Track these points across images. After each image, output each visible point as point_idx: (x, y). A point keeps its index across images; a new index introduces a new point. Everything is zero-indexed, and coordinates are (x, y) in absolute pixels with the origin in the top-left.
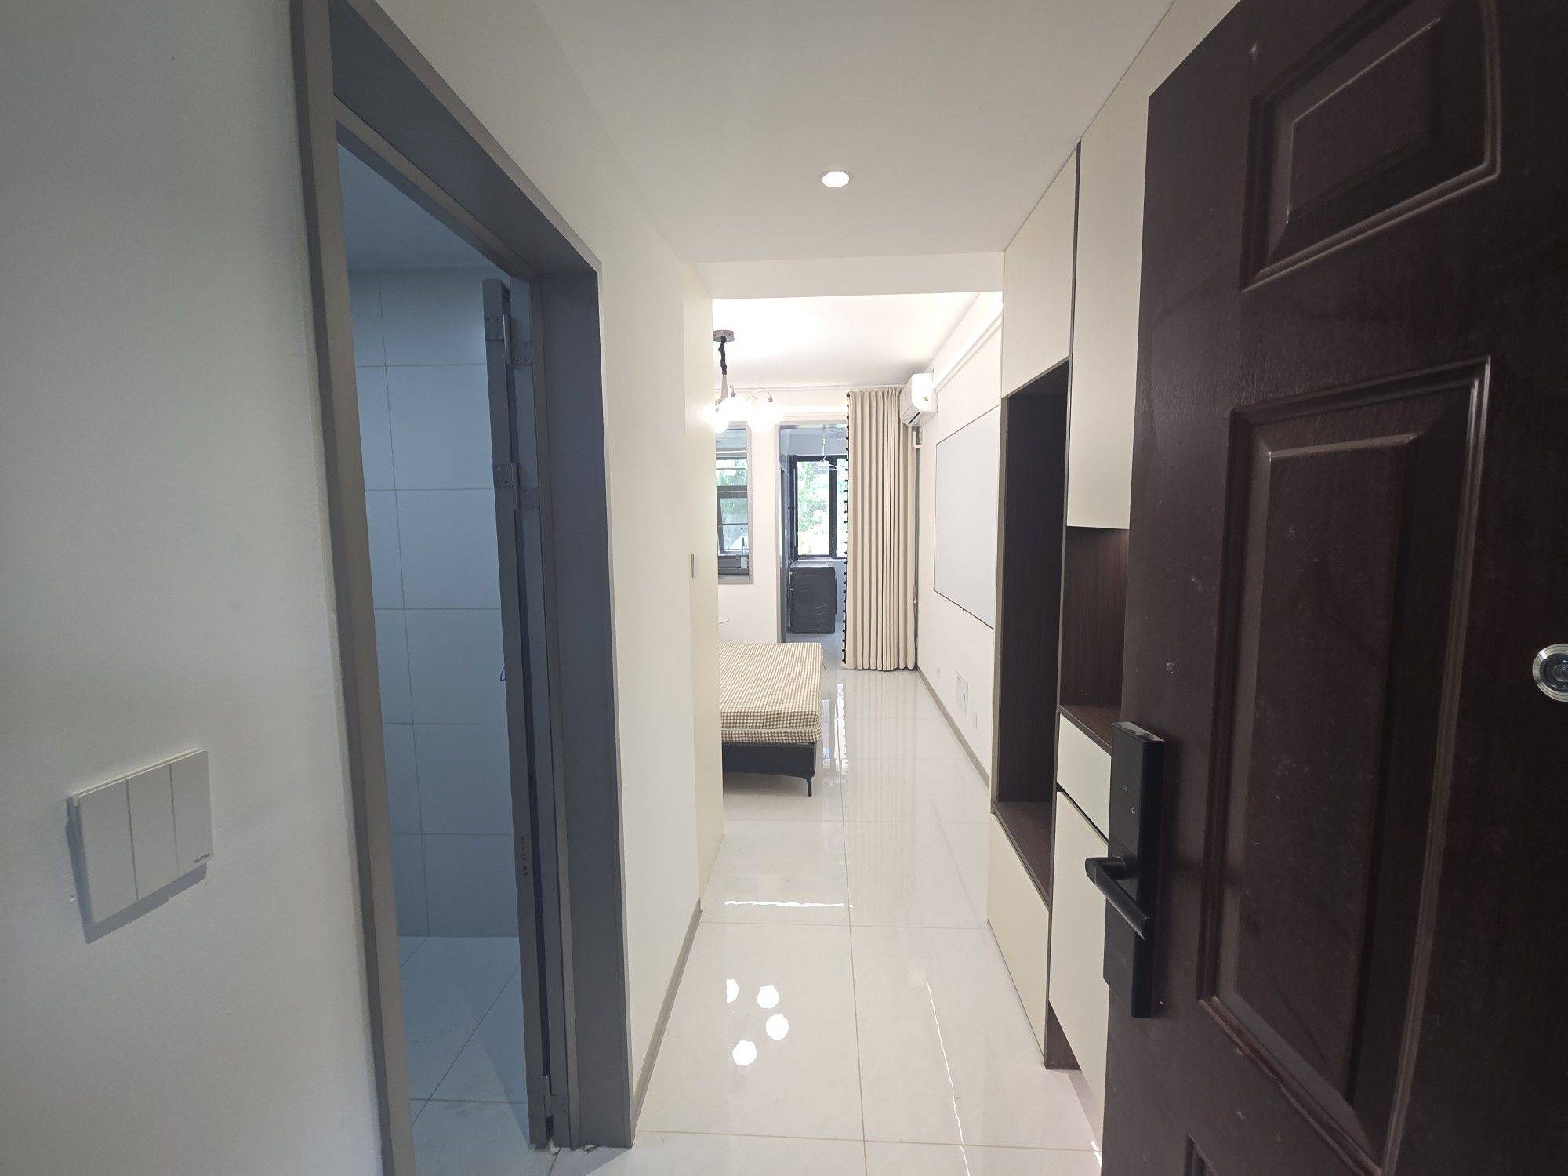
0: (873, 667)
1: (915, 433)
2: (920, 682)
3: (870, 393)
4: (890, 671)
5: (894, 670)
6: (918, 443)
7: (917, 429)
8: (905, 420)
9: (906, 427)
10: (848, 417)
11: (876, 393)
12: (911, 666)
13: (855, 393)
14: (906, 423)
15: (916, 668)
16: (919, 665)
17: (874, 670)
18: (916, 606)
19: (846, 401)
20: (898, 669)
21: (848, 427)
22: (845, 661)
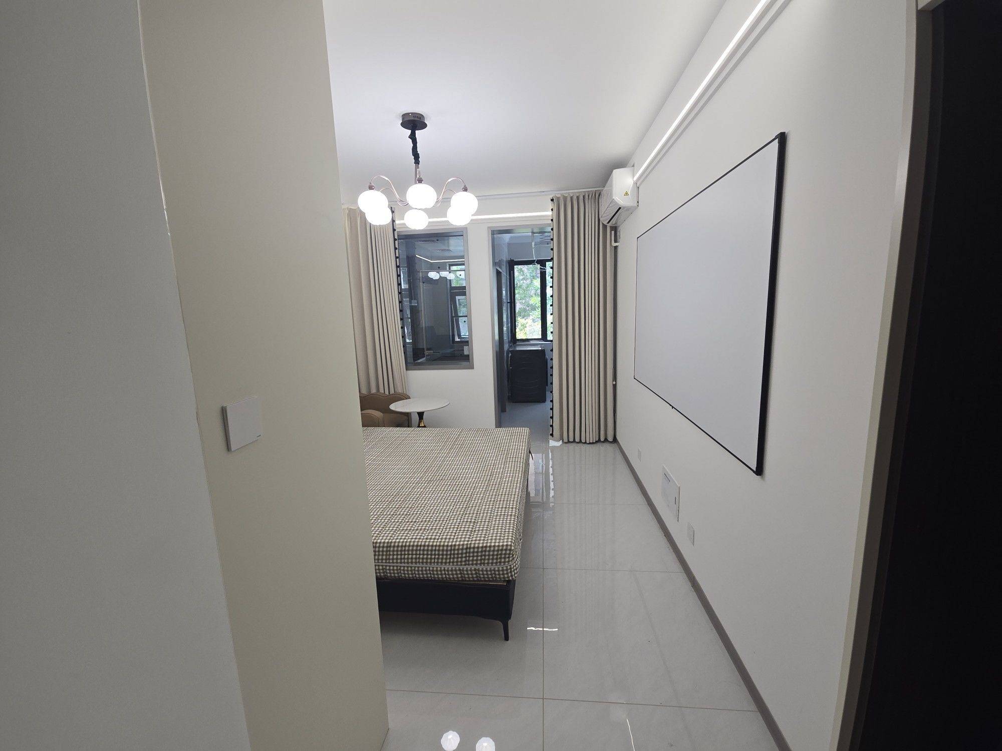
0: (577, 440)
1: (613, 232)
2: (618, 452)
3: (572, 198)
4: (593, 443)
5: (596, 442)
6: (616, 241)
7: (615, 229)
8: (604, 220)
9: (605, 227)
10: (552, 220)
11: (578, 198)
12: (610, 439)
13: (558, 198)
14: (605, 223)
15: (615, 440)
16: (618, 438)
17: (578, 443)
18: (615, 386)
19: (550, 205)
20: (599, 441)
21: (552, 229)
22: (552, 435)
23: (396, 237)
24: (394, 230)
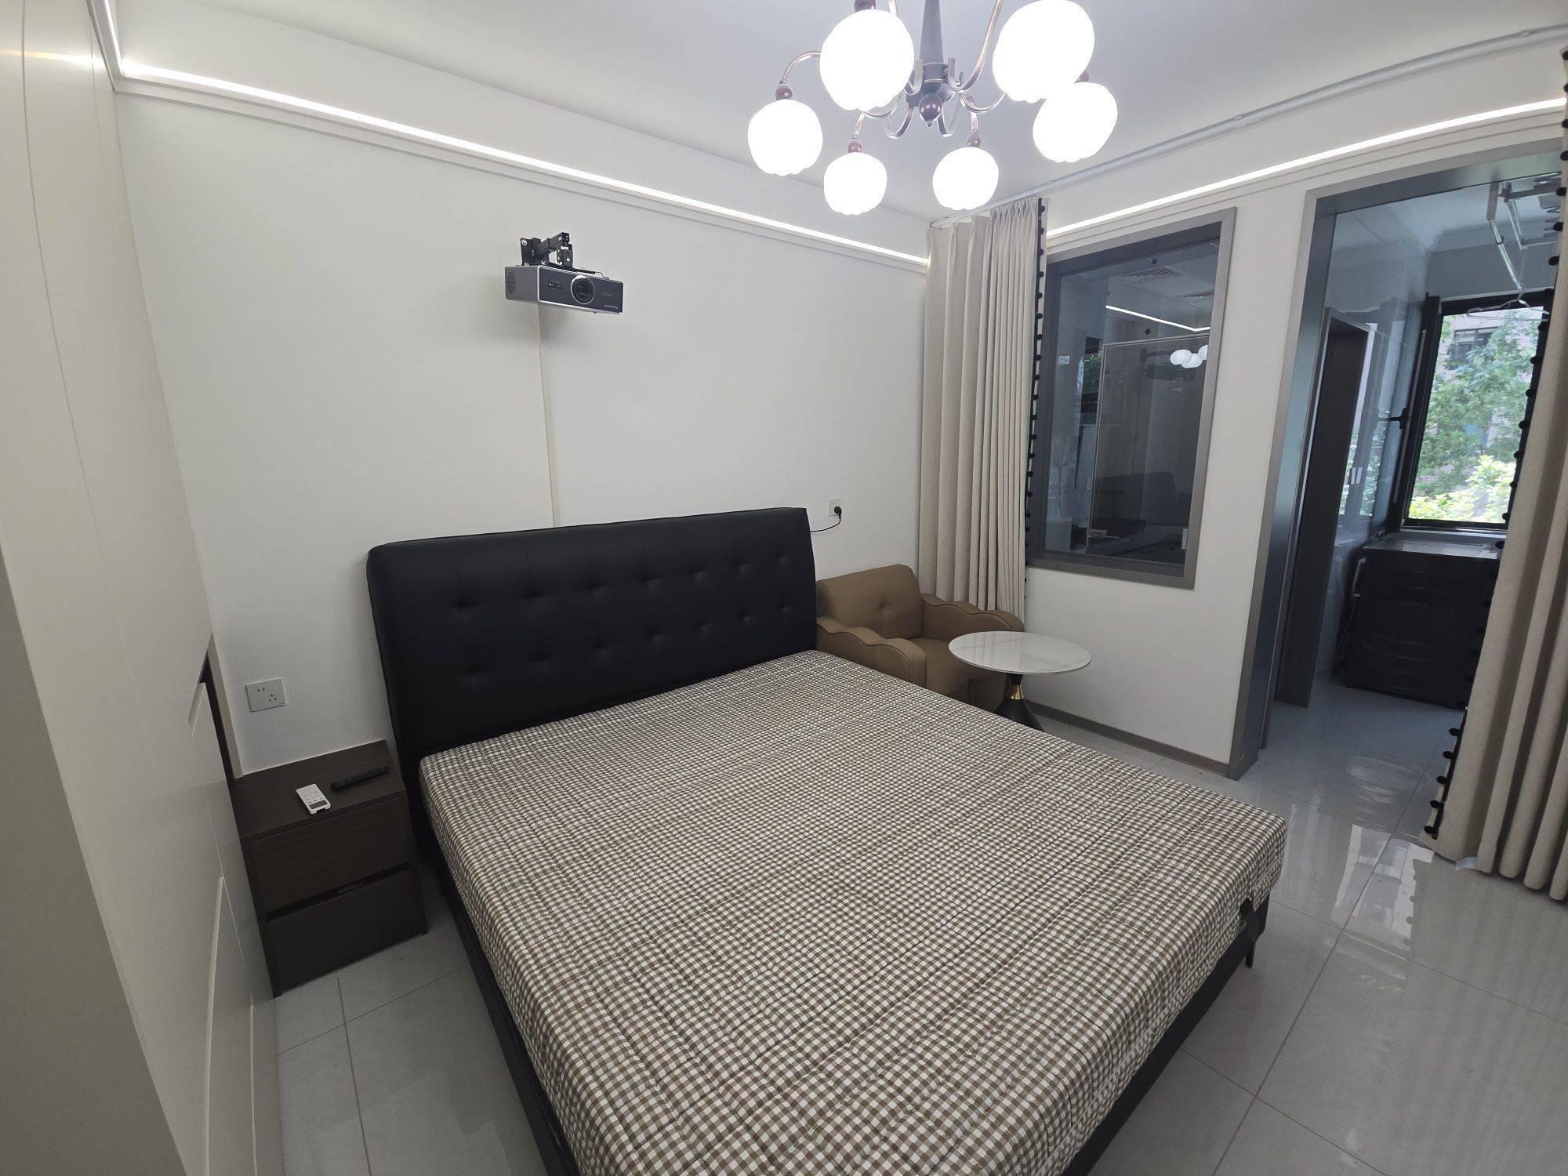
22: (1433, 831)
23: (1043, 269)
24: (1040, 252)
